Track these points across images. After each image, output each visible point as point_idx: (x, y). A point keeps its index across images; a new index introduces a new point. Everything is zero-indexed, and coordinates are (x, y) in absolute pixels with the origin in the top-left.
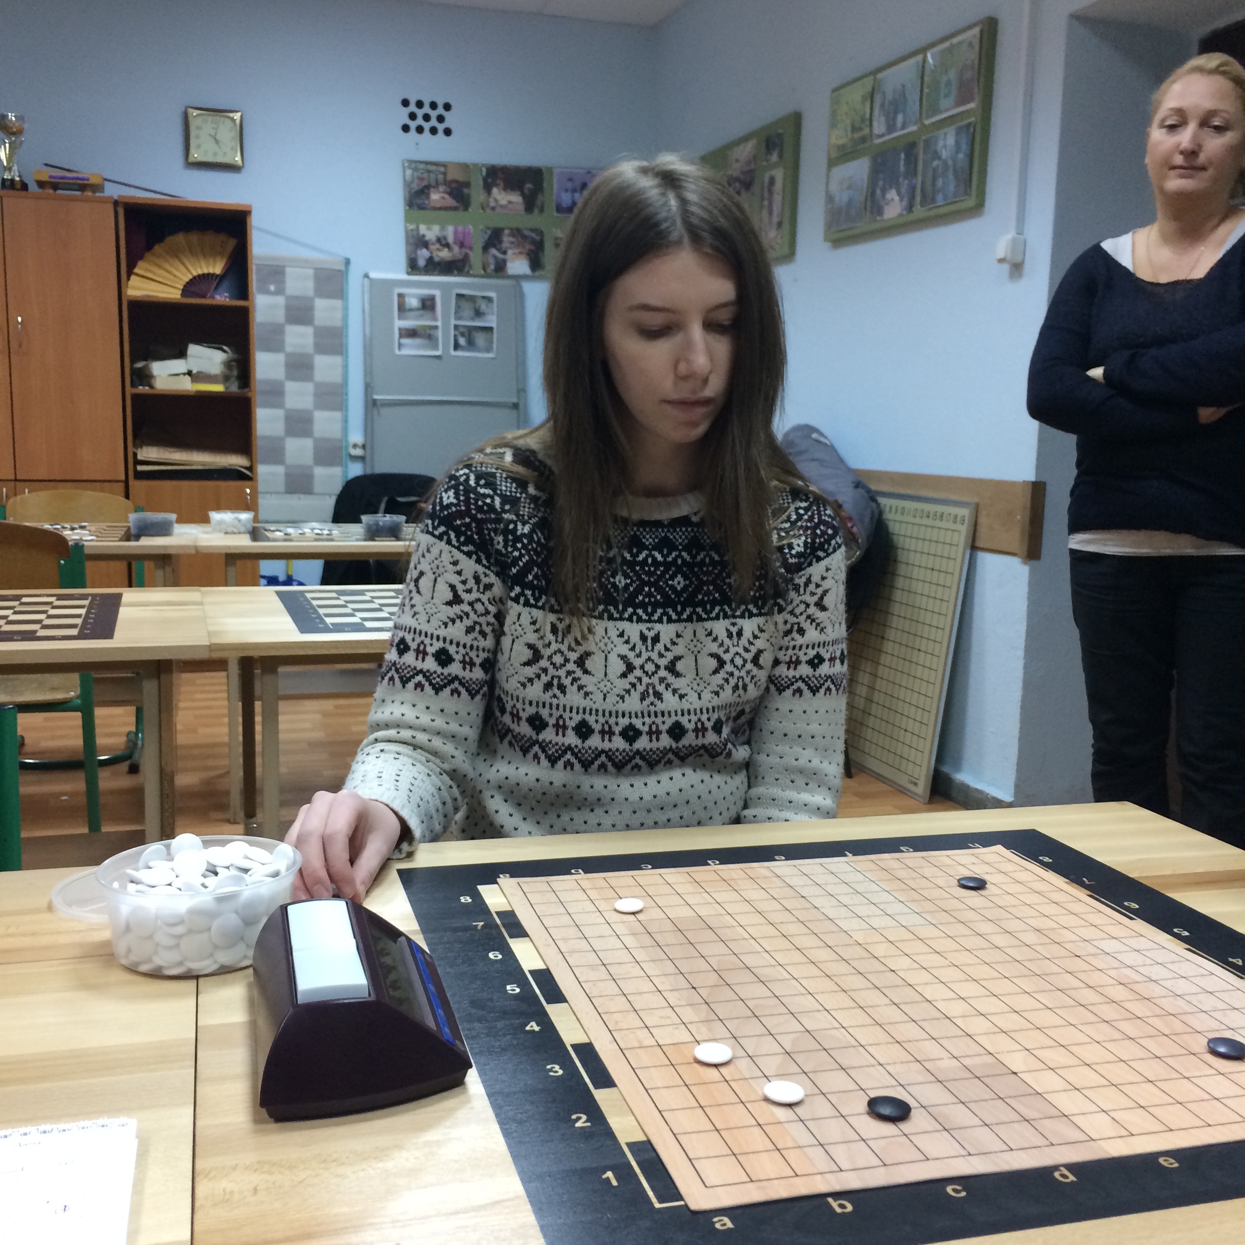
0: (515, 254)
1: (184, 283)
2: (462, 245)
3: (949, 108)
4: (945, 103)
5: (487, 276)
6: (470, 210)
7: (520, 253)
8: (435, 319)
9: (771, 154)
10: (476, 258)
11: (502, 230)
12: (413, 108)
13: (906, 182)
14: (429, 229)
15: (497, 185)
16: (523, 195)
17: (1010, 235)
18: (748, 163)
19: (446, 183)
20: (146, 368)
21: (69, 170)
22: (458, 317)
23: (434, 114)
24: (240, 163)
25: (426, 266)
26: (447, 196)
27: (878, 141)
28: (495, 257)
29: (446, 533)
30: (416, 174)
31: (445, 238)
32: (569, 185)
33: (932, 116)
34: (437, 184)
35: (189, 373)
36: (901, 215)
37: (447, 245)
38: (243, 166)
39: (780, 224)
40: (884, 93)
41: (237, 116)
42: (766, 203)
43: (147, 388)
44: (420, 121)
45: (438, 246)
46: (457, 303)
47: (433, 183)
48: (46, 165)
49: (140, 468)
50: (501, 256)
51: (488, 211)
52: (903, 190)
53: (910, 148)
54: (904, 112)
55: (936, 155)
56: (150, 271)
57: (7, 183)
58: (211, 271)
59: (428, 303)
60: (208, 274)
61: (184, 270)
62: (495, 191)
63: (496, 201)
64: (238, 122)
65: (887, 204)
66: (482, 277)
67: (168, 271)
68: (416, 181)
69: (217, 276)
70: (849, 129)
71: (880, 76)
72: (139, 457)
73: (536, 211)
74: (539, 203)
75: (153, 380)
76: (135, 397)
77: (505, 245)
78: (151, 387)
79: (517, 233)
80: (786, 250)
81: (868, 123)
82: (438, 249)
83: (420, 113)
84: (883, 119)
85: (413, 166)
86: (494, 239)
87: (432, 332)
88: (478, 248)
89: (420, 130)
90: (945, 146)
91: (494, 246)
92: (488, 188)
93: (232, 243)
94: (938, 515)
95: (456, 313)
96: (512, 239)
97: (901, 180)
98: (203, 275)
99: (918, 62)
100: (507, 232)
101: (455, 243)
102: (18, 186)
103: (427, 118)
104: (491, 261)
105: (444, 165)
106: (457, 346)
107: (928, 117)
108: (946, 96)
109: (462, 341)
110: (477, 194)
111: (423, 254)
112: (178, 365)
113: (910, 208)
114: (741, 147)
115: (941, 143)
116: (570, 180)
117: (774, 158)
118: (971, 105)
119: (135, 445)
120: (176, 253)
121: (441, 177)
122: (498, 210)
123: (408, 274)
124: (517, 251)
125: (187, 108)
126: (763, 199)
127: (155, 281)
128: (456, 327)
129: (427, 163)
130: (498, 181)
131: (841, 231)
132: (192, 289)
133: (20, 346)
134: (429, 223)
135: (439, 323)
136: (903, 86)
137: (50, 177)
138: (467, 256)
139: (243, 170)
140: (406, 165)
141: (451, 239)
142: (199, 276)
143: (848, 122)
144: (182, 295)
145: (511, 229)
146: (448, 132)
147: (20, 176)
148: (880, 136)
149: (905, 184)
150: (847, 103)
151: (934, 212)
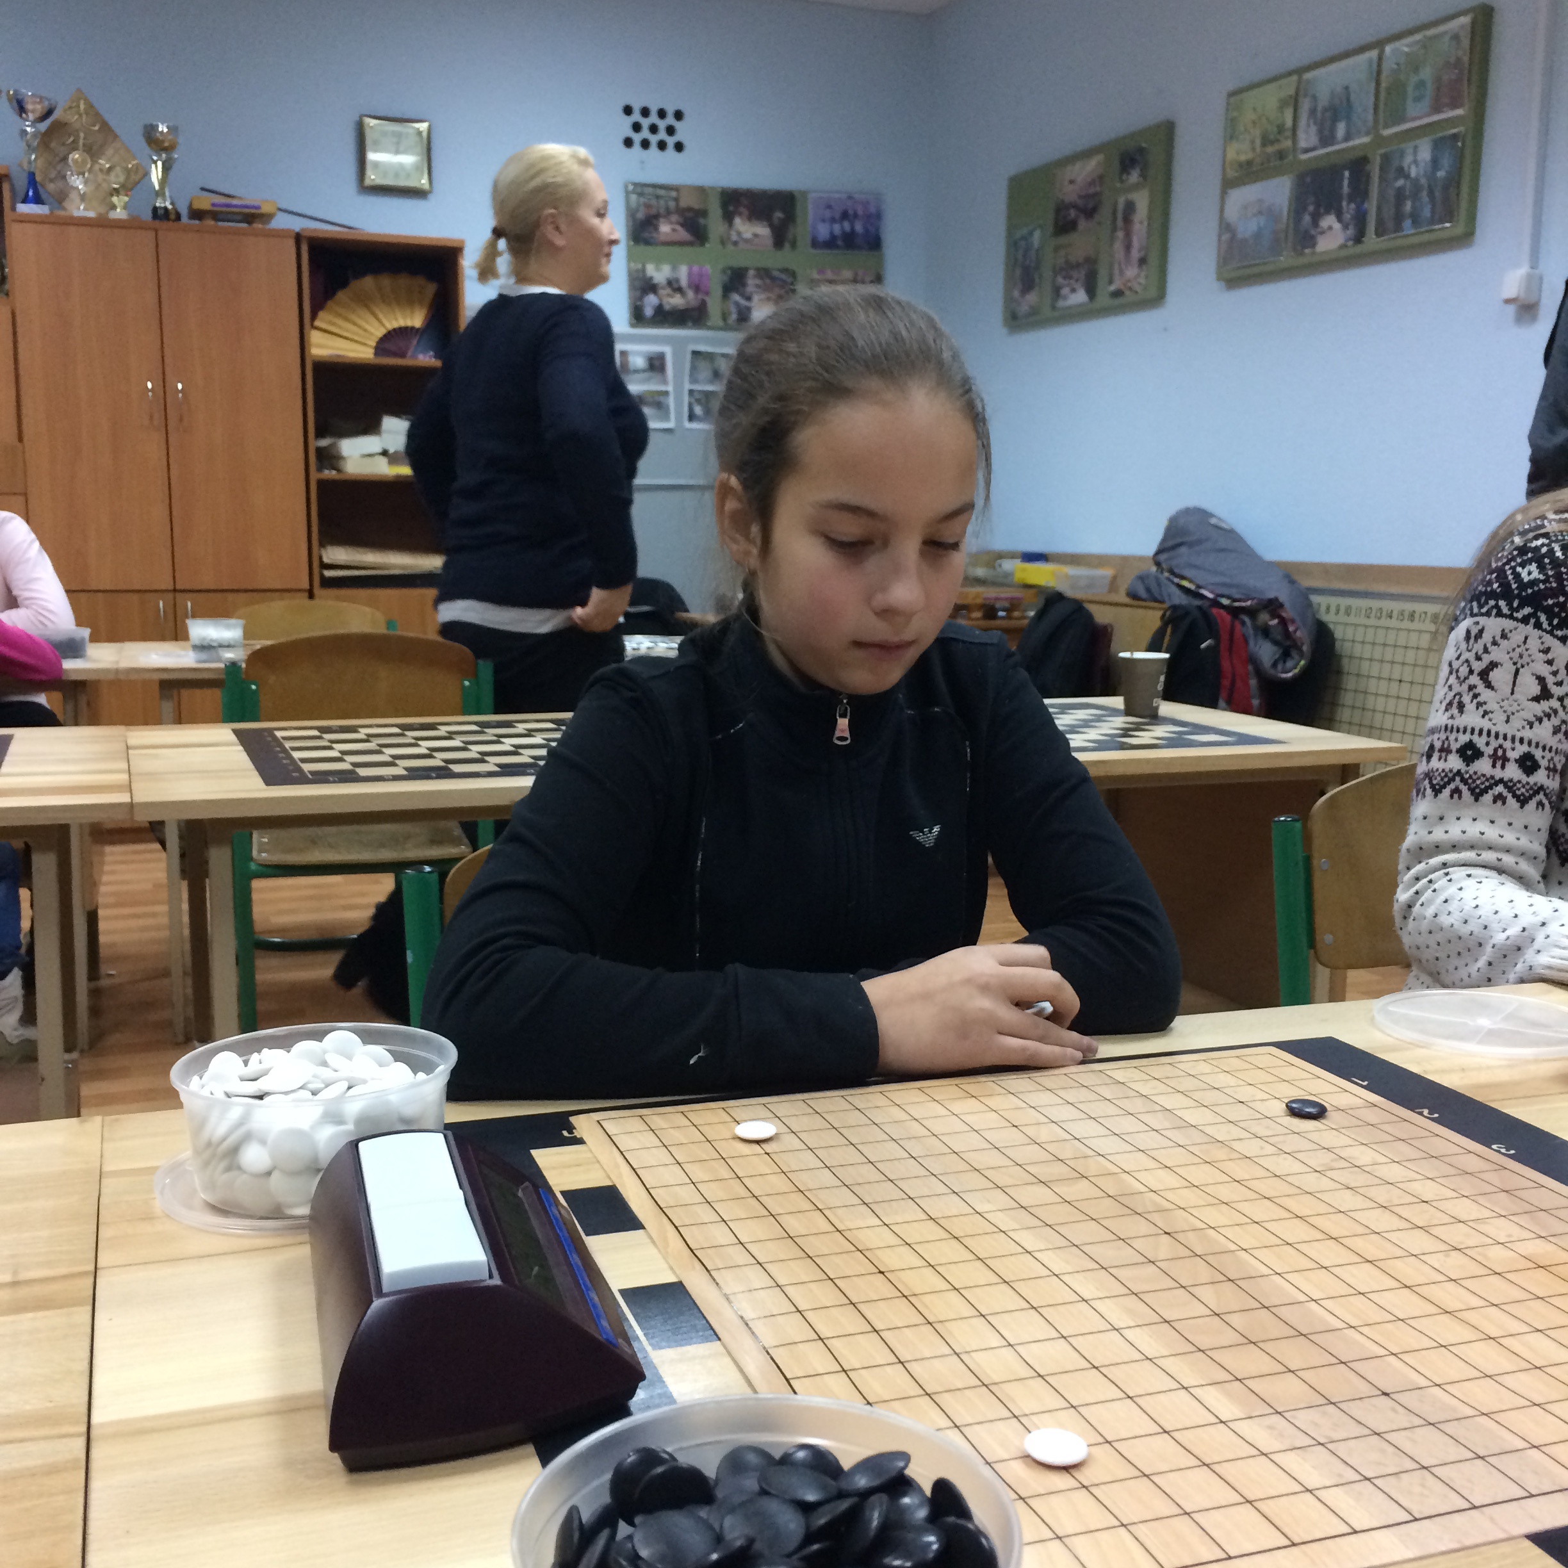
0: (760, 300)
1: (377, 340)
2: (697, 288)
3: (1419, 115)
4: (1412, 109)
5: (726, 328)
6: (707, 245)
7: (768, 299)
8: (665, 382)
9: (1129, 174)
10: (714, 306)
11: (746, 269)
12: (636, 116)
13: (1353, 206)
14: (658, 269)
15: (740, 214)
16: (771, 226)
17: (1523, 271)
18: (1092, 183)
19: (681, 211)
20: (333, 445)
21: (229, 196)
22: (694, 380)
23: (662, 125)
24: (427, 187)
25: (654, 316)
26: (679, 228)
27: (1304, 157)
28: (737, 304)
29: (1533, 615)
30: (642, 200)
31: (677, 280)
32: (828, 214)
33: (1394, 124)
34: (668, 212)
35: (385, 453)
36: (1343, 246)
37: (679, 290)
38: (430, 192)
39: (1142, 261)
40: (1314, 98)
41: (423, 126)
42: (1120, 234)
43: (334, 472)
44: (645, 133)
45: (668, 291)
46: (692, 362)
47: (662, 211)
48: (203, 189)
49: (328, 573)
50: (743, 302)
51: (730, 247)
52: (1347, 217)
53: (1359, 165)
54: (1348, 118)
55: (1401, 172)
56: (334, 324)
57: (160, 212)
58: (409, 323)
59: (657, 363)
60: (406, 328)
61: (376, 323)
62: (738, 221)
63: (739, 234)
64: (425, 134)
65: (1322, 233)
66: (721, 329)
67: (355, 324)
68: (642, 209)
69: (418, 330)
70: (1258, 142)
71: (1307, 76)
72: (326, 560)
73: (787, 245)
74: (790, 236)
75: (342, 463)
76: (321, 484)
77: (750, 288)
78: (339, 471)
79: (764, 273)
80: (1152, 292)
81: (1289, 133)
82: (669, 295)
83: (645, 123)
84: (1313, 129)
85: (639, 190)
86: (735, 280)
87: (662, 399)
88: (717, 291)
89: (645, 144)
90: (1415, 162)
91: (736, 290)
92: (728, 217)
93: (431, 289)
94: (1406, 614)
95: (691, 375)
96: (758, 282)
97: (1344, 204)
98: (400, 328)
99: (1370, 60)
100: (751, 273)
101: (690, 286)
102: (173, 217)
103: (654, 129)
104: (733, 309)
105: (676, 189)
106: (692, 417)
107: (1386, 126)
108: (1418, 99)
109: (698, 410)
110: (715, 225)
111: (651, 300)
112: (368, 444)
113: (1359, 238)
114: (1078, 166)
115: (1409, 159)
116: (829, 207)
117: (1134, 177)
118: (1459, 112)
119: (322, 545)
120: (365, 302)
121: (672, 204)
122: (742, 245)
123: (633, 326)
124: (763, 296)
125: (361, 116)
126: (1114, 229)
127: (341, 336)
128: (691, 392)
129: (654, 186)
130: (742, 209)
131: (1244, 267)
132: (388, 346)
133: (181, 420)
134: (658, 262)
135: (670, 388)
136: (1347, 88)
137: (213, 205)
138: (703, 304)
139: (430, 196)
140: (631, 188)
141: (684, 282)
142: (394, 330)
143: (1257, 133)
144: (376, 354)
145: (758, 270)
146: (679, 147)
147: (172, 203)
148: (1306, 151)
149: (1349, 209)
150: (1255, 109)
151: (1399, 242)
